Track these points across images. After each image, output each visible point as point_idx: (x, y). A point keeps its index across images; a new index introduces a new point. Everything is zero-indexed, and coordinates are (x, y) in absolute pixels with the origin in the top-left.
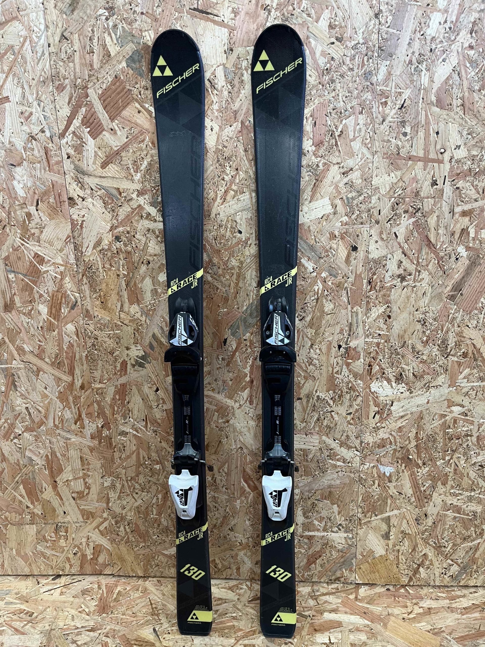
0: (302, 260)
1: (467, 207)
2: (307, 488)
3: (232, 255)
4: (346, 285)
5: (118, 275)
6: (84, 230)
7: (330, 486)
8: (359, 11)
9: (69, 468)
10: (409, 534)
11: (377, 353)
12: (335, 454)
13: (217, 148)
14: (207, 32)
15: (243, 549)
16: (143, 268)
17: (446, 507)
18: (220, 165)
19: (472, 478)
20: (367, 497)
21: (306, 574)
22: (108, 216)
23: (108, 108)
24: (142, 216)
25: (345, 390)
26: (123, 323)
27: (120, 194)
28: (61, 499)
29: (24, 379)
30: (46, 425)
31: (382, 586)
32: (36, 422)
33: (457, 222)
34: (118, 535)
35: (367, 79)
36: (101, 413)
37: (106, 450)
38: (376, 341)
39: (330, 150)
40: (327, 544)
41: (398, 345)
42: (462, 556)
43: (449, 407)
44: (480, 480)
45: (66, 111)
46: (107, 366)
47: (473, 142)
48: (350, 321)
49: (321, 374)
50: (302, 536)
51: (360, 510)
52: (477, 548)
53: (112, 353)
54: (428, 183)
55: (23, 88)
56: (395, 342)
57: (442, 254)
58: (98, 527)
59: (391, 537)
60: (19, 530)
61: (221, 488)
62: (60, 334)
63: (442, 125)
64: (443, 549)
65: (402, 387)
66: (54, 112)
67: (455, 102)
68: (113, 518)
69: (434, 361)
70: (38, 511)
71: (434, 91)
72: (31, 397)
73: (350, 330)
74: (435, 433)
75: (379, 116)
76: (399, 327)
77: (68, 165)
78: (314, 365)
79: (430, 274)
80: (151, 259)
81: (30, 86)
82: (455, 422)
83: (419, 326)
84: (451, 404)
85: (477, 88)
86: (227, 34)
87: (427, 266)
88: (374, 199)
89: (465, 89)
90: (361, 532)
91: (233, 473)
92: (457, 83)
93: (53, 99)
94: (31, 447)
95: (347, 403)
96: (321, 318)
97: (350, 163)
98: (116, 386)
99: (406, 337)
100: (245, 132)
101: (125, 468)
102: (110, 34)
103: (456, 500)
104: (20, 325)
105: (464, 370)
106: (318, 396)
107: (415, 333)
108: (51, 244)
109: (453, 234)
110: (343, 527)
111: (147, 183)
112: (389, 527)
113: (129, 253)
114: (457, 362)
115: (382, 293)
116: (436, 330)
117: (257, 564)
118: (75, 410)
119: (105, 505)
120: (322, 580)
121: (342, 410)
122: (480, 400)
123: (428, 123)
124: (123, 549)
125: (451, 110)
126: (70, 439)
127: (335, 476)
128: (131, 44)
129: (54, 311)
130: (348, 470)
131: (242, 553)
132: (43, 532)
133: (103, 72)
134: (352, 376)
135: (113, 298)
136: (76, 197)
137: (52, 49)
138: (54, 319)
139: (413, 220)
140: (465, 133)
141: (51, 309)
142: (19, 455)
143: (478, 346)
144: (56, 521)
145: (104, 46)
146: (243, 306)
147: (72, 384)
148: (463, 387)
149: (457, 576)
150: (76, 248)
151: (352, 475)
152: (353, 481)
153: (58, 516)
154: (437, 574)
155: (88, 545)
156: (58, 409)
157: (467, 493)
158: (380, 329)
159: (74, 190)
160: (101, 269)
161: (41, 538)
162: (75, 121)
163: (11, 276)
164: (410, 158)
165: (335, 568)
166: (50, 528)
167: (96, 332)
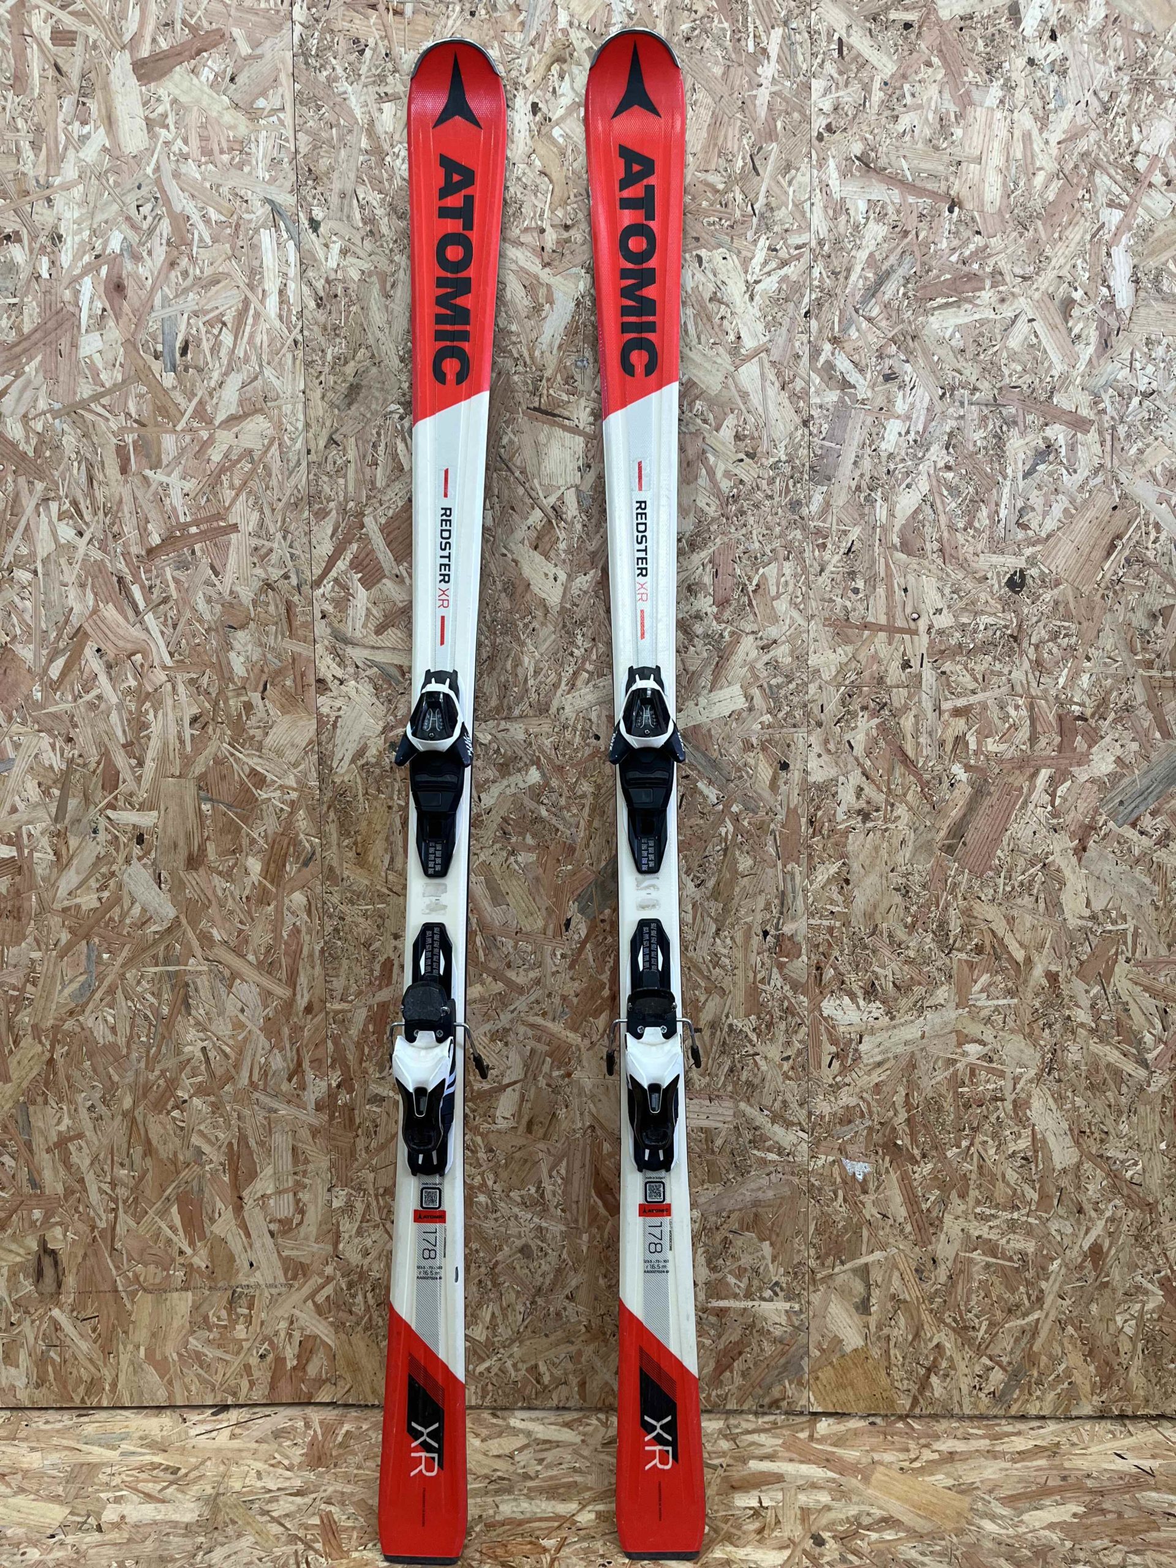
0: (699, 784)
1: (961, 702)
2: (713, 1208)
3: (583, 775)
4: (772, 826)
5: (390, 807)
6: (338, 731)
7: (756, 1203)
8: (777, 415)
9: (269, 1171)
10: (905, 1301)
11: (830, 945)
12: (764, 1138)
13: (562, 607)
14: (552, 441)
15: (594, 1338)
17: (970, 1243)
18: (567, 632)
19: (1012, 1183)
20: (825, 1224)
21: (714, 1393)
22: (381, 709)
23: (394, 545)
25: (777, 1013)
26: (390, 890)
27: (403, 675)
28: (248, 1235)
29: (205, 993)
30: (234, 1084)
31: (862, 1417)
32: (218, 1073)
33: (947, 725)
34: (351, 1312)
35: (794, 512)
36: (339, 1060)
37: (340, 1132)
38: (826, 923)
39: (740, 611)
40: (752, 1326)
41: (864, 931)
42: (1009, 1349)
43: (960, 1045)
44: (1026, 1187)
45: (326, 548)
46: (357, 969)
47: (962, 604)
48: (781, 888)
49: (734, 983)
50: (705, 1310)
51: (812, 1252)
52: (1035, 1331)
53: (367, 945)
54: (896, 664)
55: (262, 512)
56: (858, 925)
57: (927, 777)
58: (312, 1296)
59: (873, 1309)
60: (158, 1302)
61: (552, 1209)
62: (279, 911)
63: (911, 578)
64: (971, 1333)
65: (876, 1008)
66: (307, 549)
67: (928, 547)
68: (343, 1276)
69: (927, 961)
70: (200, 1261)
71: (896, 529)
72: (213, 1028)
73: (782, 904)
74: (940, 1095)
75: (816, 565)
76: (864, 899)
77: (321, 629)
78: (723, 967)
79: (910, 809)
81: (273, 510)
82: (973, 1073)
83: (898, 898)
84: (963, 1039)
85: (961, 525)
86: (582, 445)
87: (905, 795)
88: (812, 688)
89: (943, 527)
90: (816, 1298)
91: (576, 1179)
92: (931, 518)
93: (307, 529)
94: (202, 1127)
95: (782, 1039)
96: (733, 881)
97: (773, 632)
98: (370, 1008)
99: (878, 918)
101: (374, 1170)
102: (404, 439)
103: (986, 1229)
104: (209, 894)
105: (979, 977)
106: (731, 1026)
107: (893, 910)
108: (280, 753)
109: (942, 744)
110: (782, 1290)
112: (868, 1286)
114: (966, 961)
115: (832, 840)
116: (927, 905)
118: (291, 1054)
119: (330, 1248)
120: (745, 1407)
121: (774, 1052)
122: (1012, 1031)
123: (889, 575)
124: (359, 1342)
125: (923, 556)
126: (276, 1111)
127: (764, 1181)
129: (272, 869)
130: (788, 1169)
131: (589, 1350)
132: (205, 1307)
133: (390, 494)
134: (787, 987)
135: (379, 846)
136: (329, 678)
137: (313, 457)
138: (272, 883)
139: (876, 721)
140: (947, 591)
141: (268, 864)
142: (178, 1142)
143: (1000, 934)
144: (233, 1283)
145: (395, 456)
146: (599, 860)
147: (290, 1004)
148: (981, 1008)
149: (1003, 1393)
150: (321, 761)
151: (796, 1180)
152: (797, 1192)
153: (238, 1271)
154: (965, 1390)
155: (291, 1336)
156: (260, 1052)
157: (1005, 1215)
158: (832, 902)
159: (327, 667)
160: (360, 797)
161: (199, 1321)
162: (339, 563)
163: (206, 807)
164: (866, 626)
165: (768, 1380)
166: (220, 1299)
167: (342, 907)
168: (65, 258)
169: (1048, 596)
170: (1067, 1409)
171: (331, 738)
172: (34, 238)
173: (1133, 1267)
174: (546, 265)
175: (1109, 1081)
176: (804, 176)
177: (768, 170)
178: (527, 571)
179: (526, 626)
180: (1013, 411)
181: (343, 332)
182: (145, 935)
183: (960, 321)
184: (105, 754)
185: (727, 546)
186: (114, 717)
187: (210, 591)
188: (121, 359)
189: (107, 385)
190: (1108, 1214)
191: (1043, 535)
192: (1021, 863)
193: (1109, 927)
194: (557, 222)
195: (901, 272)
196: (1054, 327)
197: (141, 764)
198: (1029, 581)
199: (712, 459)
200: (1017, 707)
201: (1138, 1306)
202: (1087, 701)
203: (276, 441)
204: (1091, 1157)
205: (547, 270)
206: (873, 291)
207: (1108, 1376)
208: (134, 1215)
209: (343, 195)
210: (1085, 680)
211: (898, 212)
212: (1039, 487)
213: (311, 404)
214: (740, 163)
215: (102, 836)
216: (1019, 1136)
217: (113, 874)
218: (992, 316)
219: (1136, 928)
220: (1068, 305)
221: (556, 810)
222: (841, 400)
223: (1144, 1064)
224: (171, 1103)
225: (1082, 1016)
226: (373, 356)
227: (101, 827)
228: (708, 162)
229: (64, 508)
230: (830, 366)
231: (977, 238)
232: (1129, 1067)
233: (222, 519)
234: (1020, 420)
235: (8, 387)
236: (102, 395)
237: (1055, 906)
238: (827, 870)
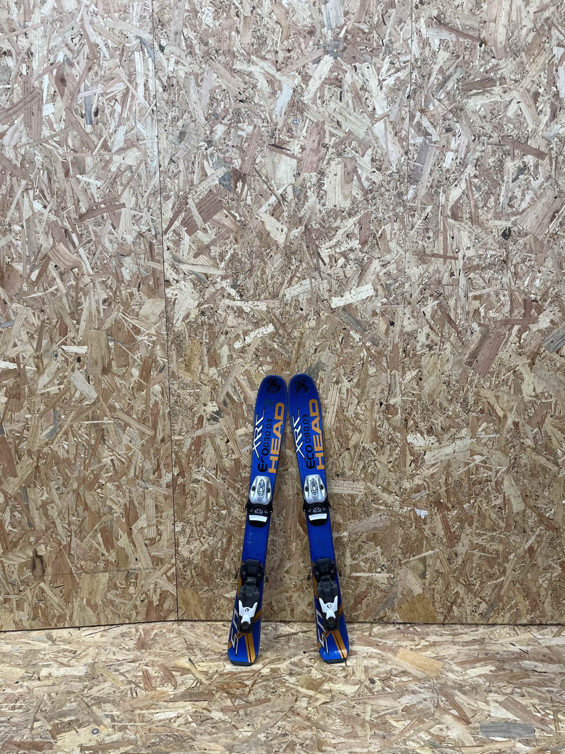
0: (351, 333)
1: (478, 293)
2: (355, 531)
3: (294, 327)
4: (386, 353)
5: (201, 343)
6: (176, 306)
7: (375, 528)
8: (392, 149)
9: (144, 516)
10: (442, 573)
11: (412, 409)
12: (379, 499)
14: (281, 161)
15: (297, 591)
16: (223, 337)
17: (474, 546)
18: (288, 257)
19: (493, 519)
21: (353, 614)
22: (197, 295)
23: (203, 213)
24: (224, 296)
25: (386, 441)
26: (202, 383)
27: (207, 278)
28: (135, 546)
29: (112, 433)
30: (127, 476)
32: (119, 471)
33: (470, 304)
34: (184, 579)
35: (399, 198)
36: (178, 463)
37: (178, 497)
38: (410, 399)
39: (372, 247)
40: (372, 584)
42: (489, 594)
43: (471, 456)
44: (500, 521)
45: (169, 215)
46: (186, 420)
47: (479, 245)
48: (389, 382)
49: (366, 427)
50: (350, 577)
51: (400, 551)
52: (501, 585)
54: (447, 274)
55: (137, 198)
56: (425, 400)
58: (165, 573)
59: (427, 577)
60: (92, 578)
61: (279, 533)
62: (148, 394)
63: (456, 232)
64: (472, 587)
65: (432, 439)
66: (160, 217)
67: (464, 216)
68: (180, 563)
69: (458, 416)
70: (112, 557)
71: (449, 207)
72: (117, 450)
73: (390, 390)
75: (410, 224)
76: (428, 388)
77: (167, 255)
78: (361, 420)
79: (452, 344)
80: (229, 330)
81: (143, 197)
82: (477, 469)
83: (444, 387)
84: (473, 453)
85: (481, 205)
86: (296, 163)
87: (449, 338)
88: (407, 286)
89: (472, 206)
90: (401, 572)
91: (290, 518)
92: (466, 202)
93: (160, 206)
94: (112, 497)
95: (388, 453)
96: (366, 379)
97: (388, 257)
98: (193, 438)
99: (435, 396)
100: (308, 233)
101: (195, 514)
102: (207, 160)
104: (114, 386)
105: (482, 424)
106: (364, 447)
107: (442, 392)
108: (147, 318)
109: (468, 313)
110: (386, 568)
111: (229, 270)
112: (425, 567)
113: (211, 325)
114: (476, 417)
115: (414, 360)
116: (458, 390)
117: (309, 605)
118: (154, 461)
119: (174, 550)
120: (367, 620)
121: (384, 459)
122: (496, 449)
123: (445, 230)
124: (189, 592)
125: (462, 221)
126: (147, 488)
127: (379, 519)
128: (223, 168)
129: (144, 374)
131: (296, 595)
132: (115, 579)
133: (201, 188)
134: (391, 429)
135: (197, 361)
136: (171, 280)
138: (144, 380)
139: (437, 302)
140: (473, 238)
141: (142, 372)
142: (101, 504)
143: (492, 404)
144: (128, 568)
145: (203, 169)
147: (154, 438)
148: (481, 439)
149: (486, 614)
150: (168, 321)
151: (393, 519)
152: (393, 524)
153: (130, 563)
154: (469, 612)
155: (156, 591)
156: (139, 461)
157: (490, 534)
158: (414, 389)
159: (170, 274)
160: (187, 338)
161: (112, 586)
162: (176, 222)
163: (111, 344)
164: (433, 255)
165: (378, 608)
166: (122, 575)
167: (179, 391)
168: (35, 65)
169: (521, 241)
170: (515, 620)
171: (172, 309)
172: (18, 54)
173: (547, 557)
174: (279, 70)
175: (541, 472)
176: (408, 26)
177: (390, 23)
178: (268, 228)
179: (268, 254)
180: (508, 148)
181: (177, 104)
182: (82, 406)
183: (483, 102)
184: (61, 318)
185: (367, 215)
186: (64, 300)
187: (111, 237)
188: (64, 117)
189: (57, 130)
190: (537, 533)
191: (520, 210)
192: (504, 370)
193: (544, 401)
194: (284, 47)
195: (456, 76)
196: (529, 106)
197: (78, 323)
198: (513, 233)
199: (360, 171)
200: (504, 295)
201: (549, 575)
202: (538, 292)
203: (144, 161)
204: (530, 508)
205: (279, 73)
206: (442, 85)
207: (535, 605)
208: (80, 538)
209: (176, 33)
210: (537, 283)
211: (455, 46)
212: (519, 187)
213: (161, 141)
214: (376, 19)
215: (60, 358)
216: (497, 498)
217: (66, 377)
218: (500, 100)
219: (556, 401)
220: (537, 95)
221: (283, 345)
222: (425, 142)
223: (557, 464)
224: (97, 485)
225: (529, 442)
226: (192, 117)
227: (59, 354)
228: (360, 18)
229: (37, 193)
230: (419, 124)
231: (493, 60)
232: (550, 465)
233: (117, 201)
234: (512, 152)
235: (6, 131)
236: (55, 136)
237: (518, 391)
238: (410, 375)
